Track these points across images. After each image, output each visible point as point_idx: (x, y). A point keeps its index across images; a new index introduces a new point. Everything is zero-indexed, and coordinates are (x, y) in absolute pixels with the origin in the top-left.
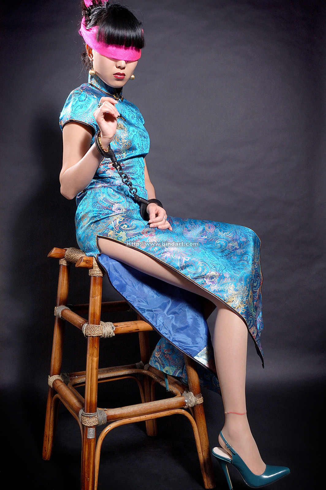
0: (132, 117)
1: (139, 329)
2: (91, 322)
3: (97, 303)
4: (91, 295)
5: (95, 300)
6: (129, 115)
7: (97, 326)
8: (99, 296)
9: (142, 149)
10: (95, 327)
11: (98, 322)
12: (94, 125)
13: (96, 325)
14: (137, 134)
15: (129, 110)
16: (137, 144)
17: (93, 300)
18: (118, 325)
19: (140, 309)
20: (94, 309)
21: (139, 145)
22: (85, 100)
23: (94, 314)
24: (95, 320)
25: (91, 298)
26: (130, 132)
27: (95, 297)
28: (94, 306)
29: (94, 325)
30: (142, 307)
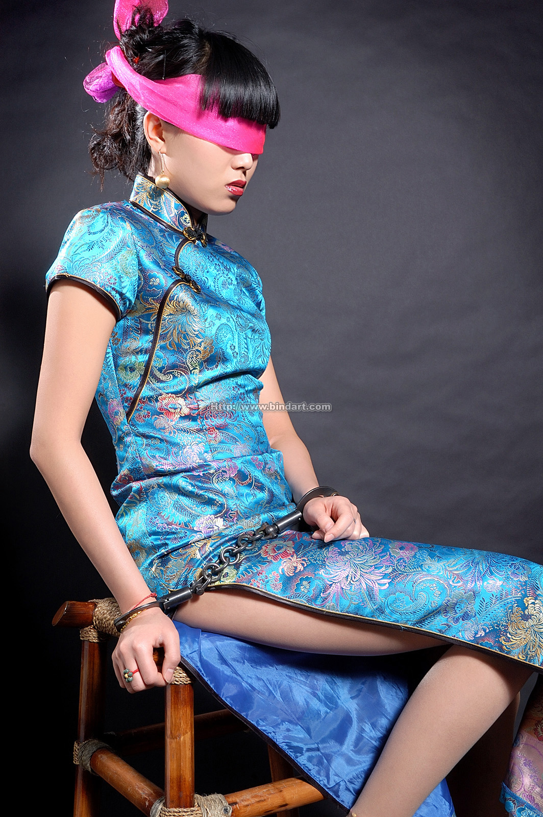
0: (224, 284)
1: (287, 803)
2: (172, 802)
3: (185, 751)
4: (168, 732)
5: (179, 744)
6: (218, 277)
7: (189, 809)
8: (189, 733)
9: (243, 360)
10: (184, 814)
11: (189, 800)
12: (113, 293)
13: (185, 810)
14: (229, 324)
15: (218, 267)
16: (229, 347)
17: (174, 745)
18: (238, 801)
19: (290, 747)
20: (179, 766)
21: (237, 350)
22: (103, 232)
23: (180, 781)
24: (183, 794)
25: (168, 740)
26: (209, 320)
27: (180, 738)
28: (179, 760)
29: (180, 810)
30: (295, 744)
